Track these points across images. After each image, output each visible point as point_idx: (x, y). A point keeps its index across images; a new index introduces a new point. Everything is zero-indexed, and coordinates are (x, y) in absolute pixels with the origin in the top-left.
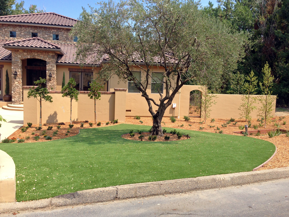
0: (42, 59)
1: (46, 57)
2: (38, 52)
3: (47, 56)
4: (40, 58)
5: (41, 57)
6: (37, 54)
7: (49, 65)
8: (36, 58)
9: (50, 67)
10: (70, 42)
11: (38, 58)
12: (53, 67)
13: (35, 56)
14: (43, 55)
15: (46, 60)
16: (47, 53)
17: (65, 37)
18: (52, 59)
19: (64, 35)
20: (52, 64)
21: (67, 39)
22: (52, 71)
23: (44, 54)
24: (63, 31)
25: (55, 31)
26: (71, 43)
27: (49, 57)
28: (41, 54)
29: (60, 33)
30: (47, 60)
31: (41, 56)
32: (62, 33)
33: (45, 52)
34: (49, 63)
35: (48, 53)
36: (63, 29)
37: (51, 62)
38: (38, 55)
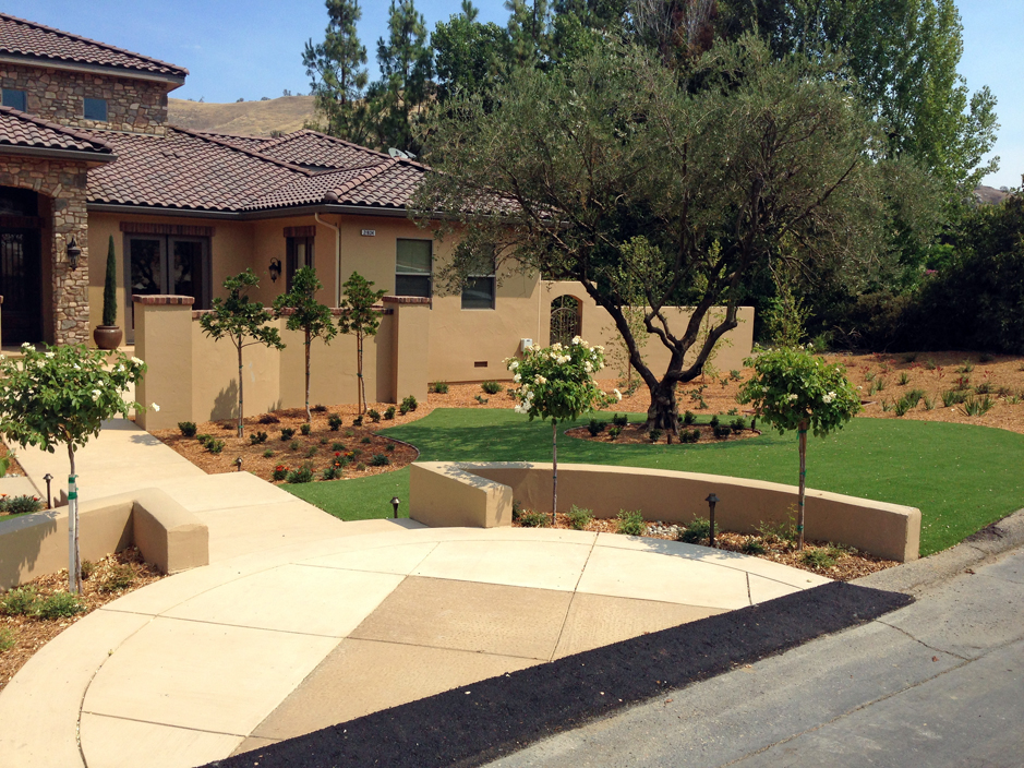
0: (38, 188)
1: (55, 180)
2: (24, 162)
3: (58, 177)
4: (31, 186)
5: (35, 182)
6: (17, 170)
7: (64, 211)
8: (16, 184)
9: (70, 219)
10: (72, 120)
11: (23, 184)
12: (80, 217)
13: (11, 179)
14: (44, 173)
15: (55, 194)
16: (57, 166)
17: (50, 102)
18: (78, 190)
19: (48, 95)
20: (78, 209)
21: (58, 109)
22: (77, 232)
23: (47, 170)
24: (44, 80)
25: (13, 76)
26: (76, 124)
27: (65, 181)
28: (34, 171)
29: (31, 84)
30: (57, 192)
31: (35, 178)
32: (39, 84)
33: (51, 163)
34: (65, 203)
35: (61, 168)
36: (44, 70)
37: (74, 198)
38: (24, 175)
